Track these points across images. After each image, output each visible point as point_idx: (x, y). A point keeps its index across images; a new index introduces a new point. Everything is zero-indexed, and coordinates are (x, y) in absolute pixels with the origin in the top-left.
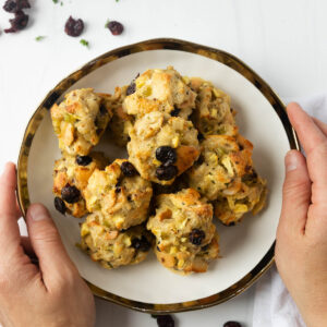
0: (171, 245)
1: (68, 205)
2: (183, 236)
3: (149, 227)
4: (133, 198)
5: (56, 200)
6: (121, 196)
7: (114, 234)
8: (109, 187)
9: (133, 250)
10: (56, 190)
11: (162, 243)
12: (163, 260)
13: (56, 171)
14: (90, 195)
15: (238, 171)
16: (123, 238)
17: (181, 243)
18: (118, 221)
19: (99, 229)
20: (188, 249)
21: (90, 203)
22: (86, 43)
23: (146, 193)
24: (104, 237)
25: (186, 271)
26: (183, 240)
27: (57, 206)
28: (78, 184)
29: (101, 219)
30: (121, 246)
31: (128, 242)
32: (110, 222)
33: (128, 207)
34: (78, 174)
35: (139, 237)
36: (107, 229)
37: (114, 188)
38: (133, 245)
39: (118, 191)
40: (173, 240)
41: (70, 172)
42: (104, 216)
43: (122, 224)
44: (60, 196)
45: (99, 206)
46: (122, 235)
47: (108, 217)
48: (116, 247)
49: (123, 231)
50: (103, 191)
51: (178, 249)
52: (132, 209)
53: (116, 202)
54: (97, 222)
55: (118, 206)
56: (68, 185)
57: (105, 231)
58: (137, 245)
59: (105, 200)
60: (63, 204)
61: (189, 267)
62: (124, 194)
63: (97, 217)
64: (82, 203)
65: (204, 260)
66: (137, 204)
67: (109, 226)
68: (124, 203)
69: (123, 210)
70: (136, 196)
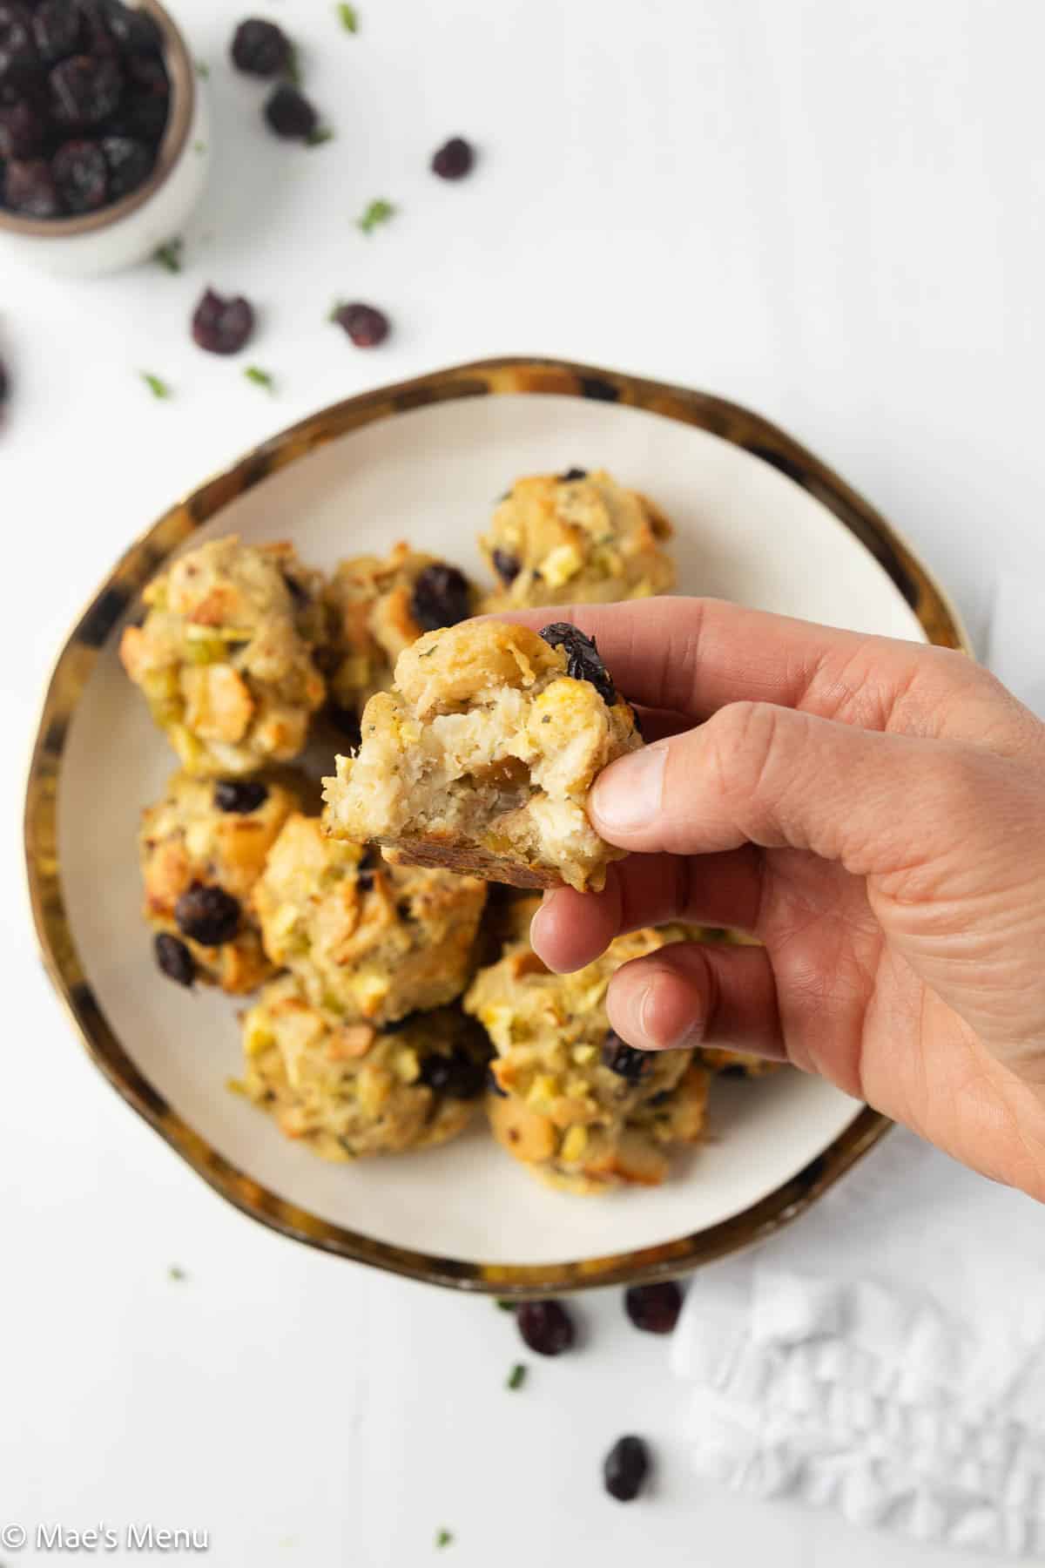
0: (537, 1067)
1: (200, 952)
2: (580, 1040)
3: (472, 1003)
4: (417, 908)
5: (161, 941)
6: (376, 903)
7: (359, 1038)
8: (334, 873)
9: (424, 1093)
10: (159, 908)
11: (509, 1055)
12: (515, 1136)
13: (151, 844)
14: (276, 904)
16: (391, 1054)
17: (571, 1063)
18: (371, 987)
19: (308, 1023)
20: (593, 1093)
21: (276, 934)
22: (260, 378)
23: (463, 893)
24: (326, 1050)
25: (592, 1177)
26: (582, 1054)
27: (164, 964)
28: (229, 879)
29: (313, 987)
30: (383, 1081)
31: (408, 1065)
32: (341, 996)
33: (401, 942)
34: (227, 845)
35: (445, 1050)
36: (334, 1020)
37: (352, 876)
38: (424, 1078)
39: (363, 887)
40: (546, 1049)
41: (199, 842)
42: (322, 975)
43: (379, 1003)
44: (173, 928)
45: (302, 941)
46: (386, 1043)
47: (336, 977)
48: (368, 1085)
49: (390, 1028)
50: (314, 889)
51: (559, 1087)
52: (415, 948)
53: (358, 923)
54: (300, 1002)
55: (365, 936)
56: (196, 886)
57: (327, 1030)
58: (440, 1077)
59: (323, 917)
60: (185, 954)
61: (601, 1161)
62: (388, 895)
63: (301, 984)
64: (249, 942)
65: (654, 1142)
66: (432, 931)
67: (338, 1009)
68: (387, 928)
69: (384, 951)
70: (427, 901)
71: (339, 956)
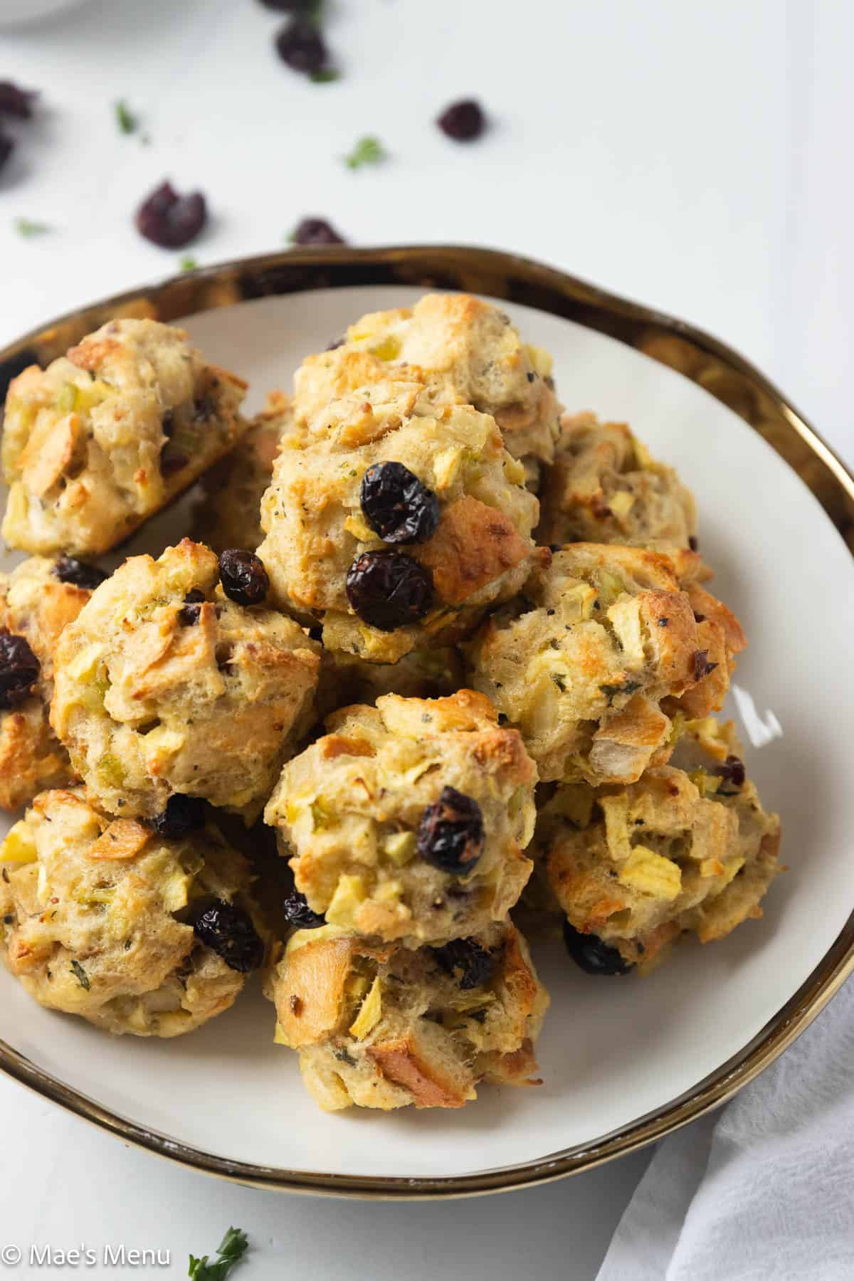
0: (342, 864)
2: (396, 823)
4: (239, 656)
6: (196, 638)
7: (131, 838)
8: (156, 599)
9: (185, 931)
12: (298, 1007)
15: (661, 652)
16: (160, 871)
17: (382, 856)
20: (406, 896)
24: (88, 848)
26: (396, 843)
28: (37, 637)
31: (177, 892)
33: (213, 685)
37: (177, 604)
38: (190, 914)
39: (186, 619)
40: (355, 836)
46: (157, 854)
48: (124, 897)
50: (130, 613)
51: (367, 889)
52: (224, 701)
53: (169, 654)
55: (174, 670)
57: (95, 829)
58: (209, 916)
59: (133, 644)
62: (211, 632)
66: (248, 686)
68: (199, 666)
69: (193, 691)
70: (251, 648)
71: (139, 686)
